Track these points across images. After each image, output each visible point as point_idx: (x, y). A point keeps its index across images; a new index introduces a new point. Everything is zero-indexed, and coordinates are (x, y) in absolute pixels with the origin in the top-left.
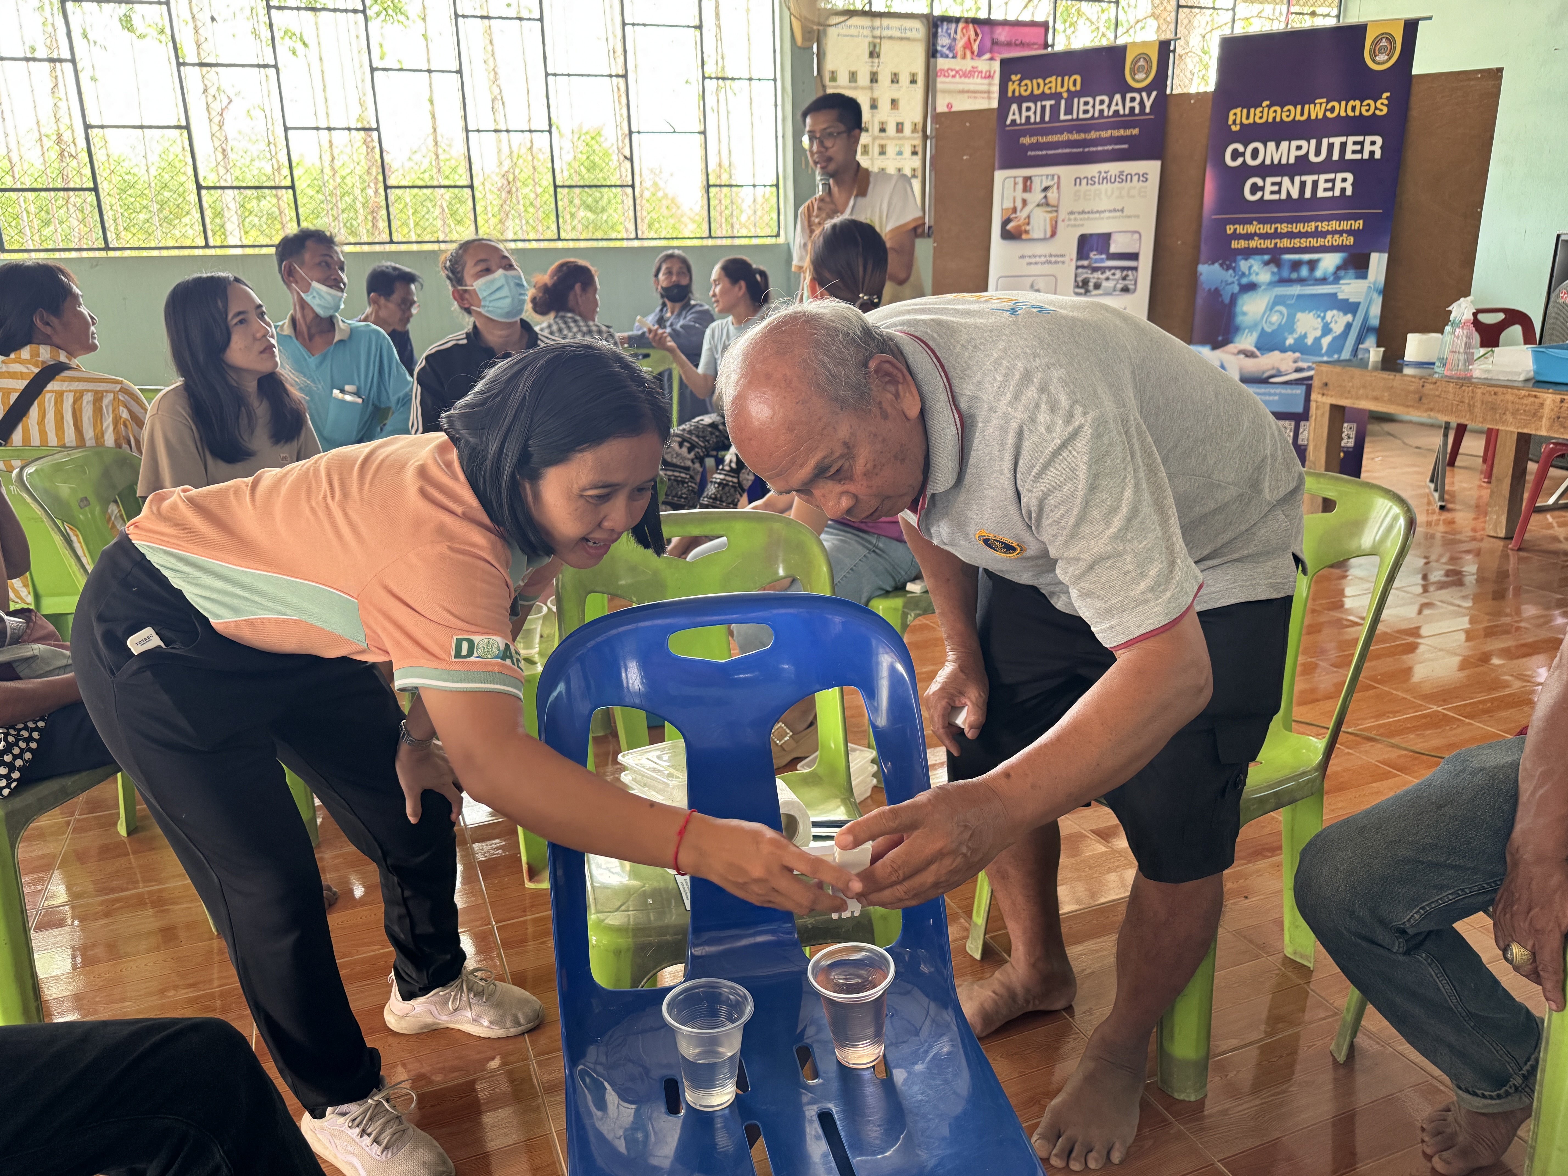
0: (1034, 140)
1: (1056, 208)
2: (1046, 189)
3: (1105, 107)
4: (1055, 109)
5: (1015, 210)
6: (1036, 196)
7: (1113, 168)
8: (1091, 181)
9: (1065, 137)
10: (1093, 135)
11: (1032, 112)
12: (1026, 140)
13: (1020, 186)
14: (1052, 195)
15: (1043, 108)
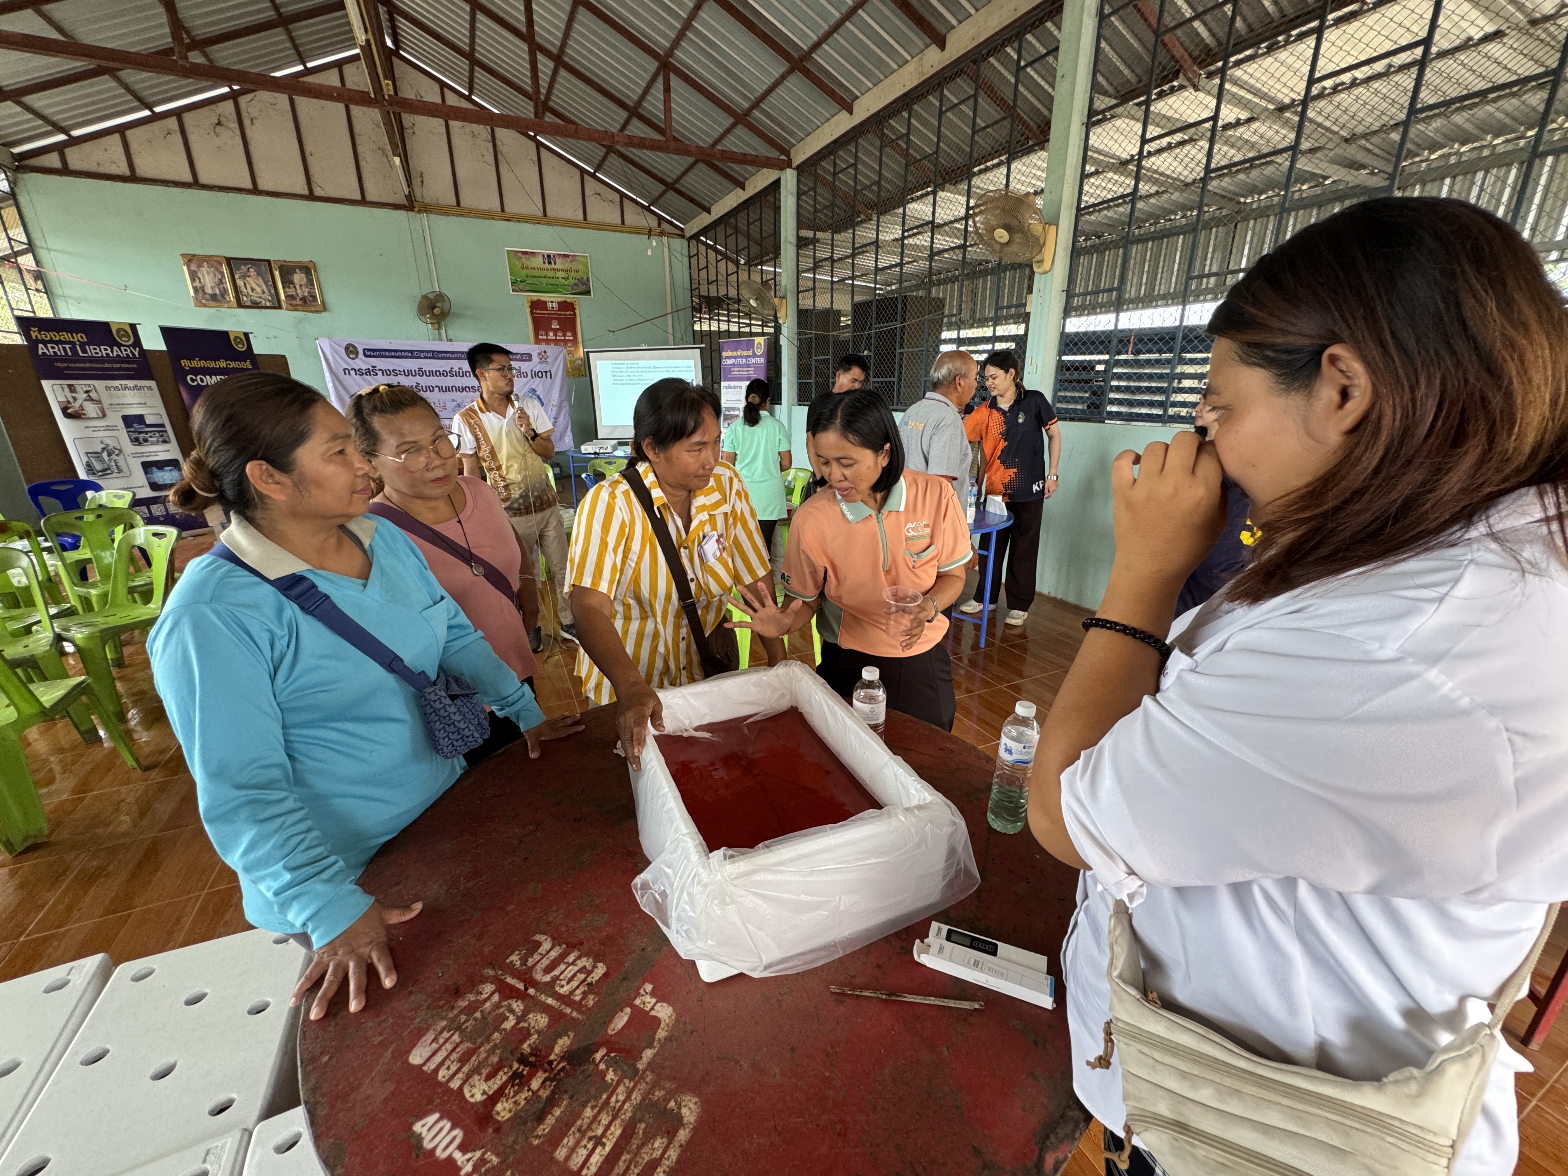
0: (65, 365)
1: (99, 402)
2: (87, 392)
3: (109, 351)
4: (74, 349)
5: (69, 402)
6: (81, 396)
7: (130, 383)
8: (116, 389)
9: (88, 365)
10: (107, 365)
11: (59, 350)
12: (59, 364)
13: (67, 389)
14: (93, 395)
15: (64, 349)
